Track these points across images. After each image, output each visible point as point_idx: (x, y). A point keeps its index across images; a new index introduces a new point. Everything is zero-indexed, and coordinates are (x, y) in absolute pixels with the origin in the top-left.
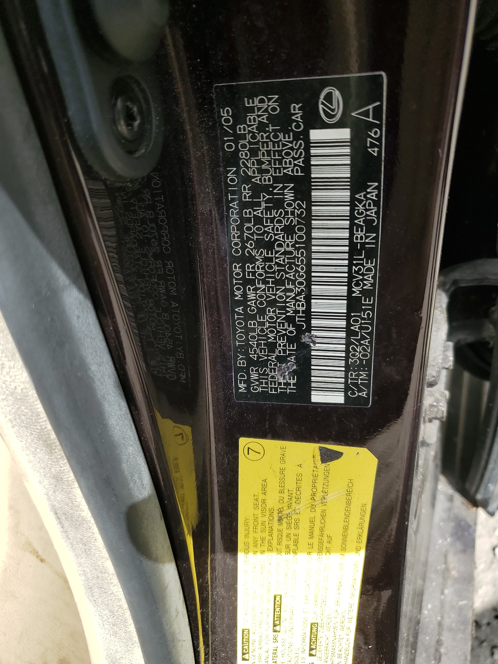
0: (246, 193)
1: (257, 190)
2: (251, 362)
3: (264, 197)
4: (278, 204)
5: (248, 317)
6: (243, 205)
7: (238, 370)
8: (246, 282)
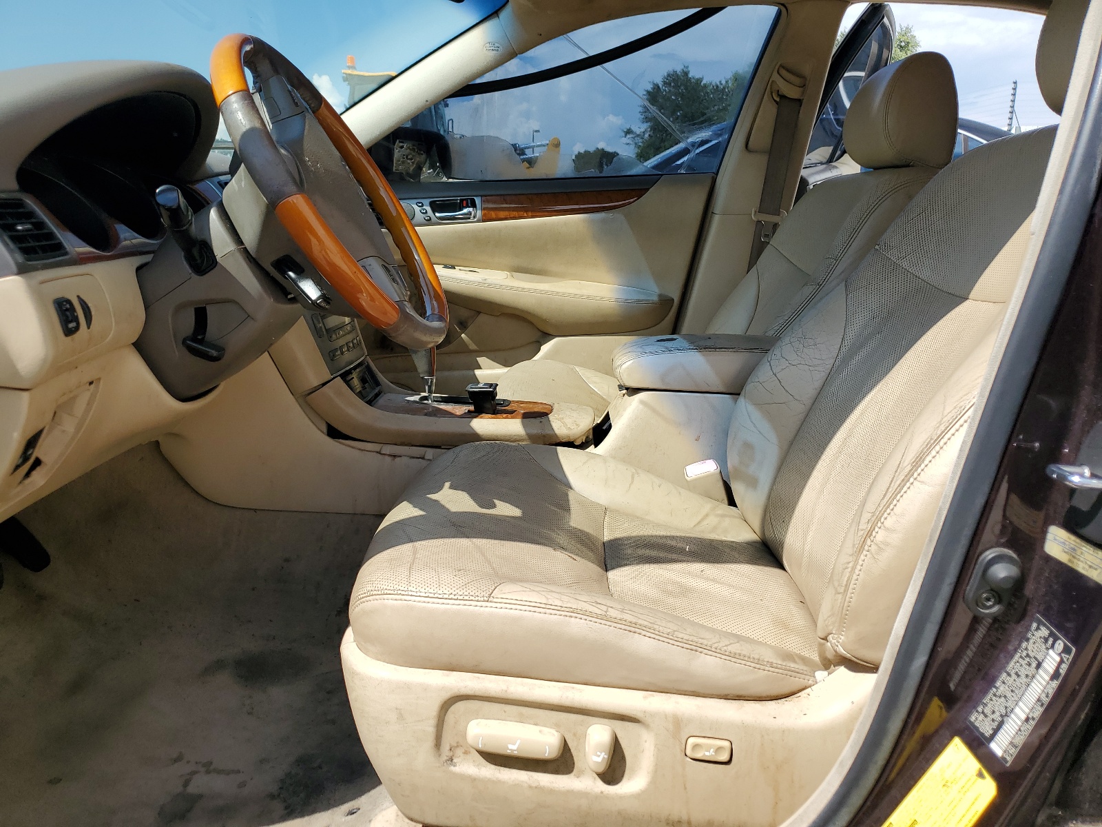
0: (1024, 654)
1: (1028, 655)
2: (983, 712)
3: (1028, 659)
4: (1029, 665)
5: (995, 695)
6: (1021, 657)
7: (977, 711)
8: (1004, 683)
